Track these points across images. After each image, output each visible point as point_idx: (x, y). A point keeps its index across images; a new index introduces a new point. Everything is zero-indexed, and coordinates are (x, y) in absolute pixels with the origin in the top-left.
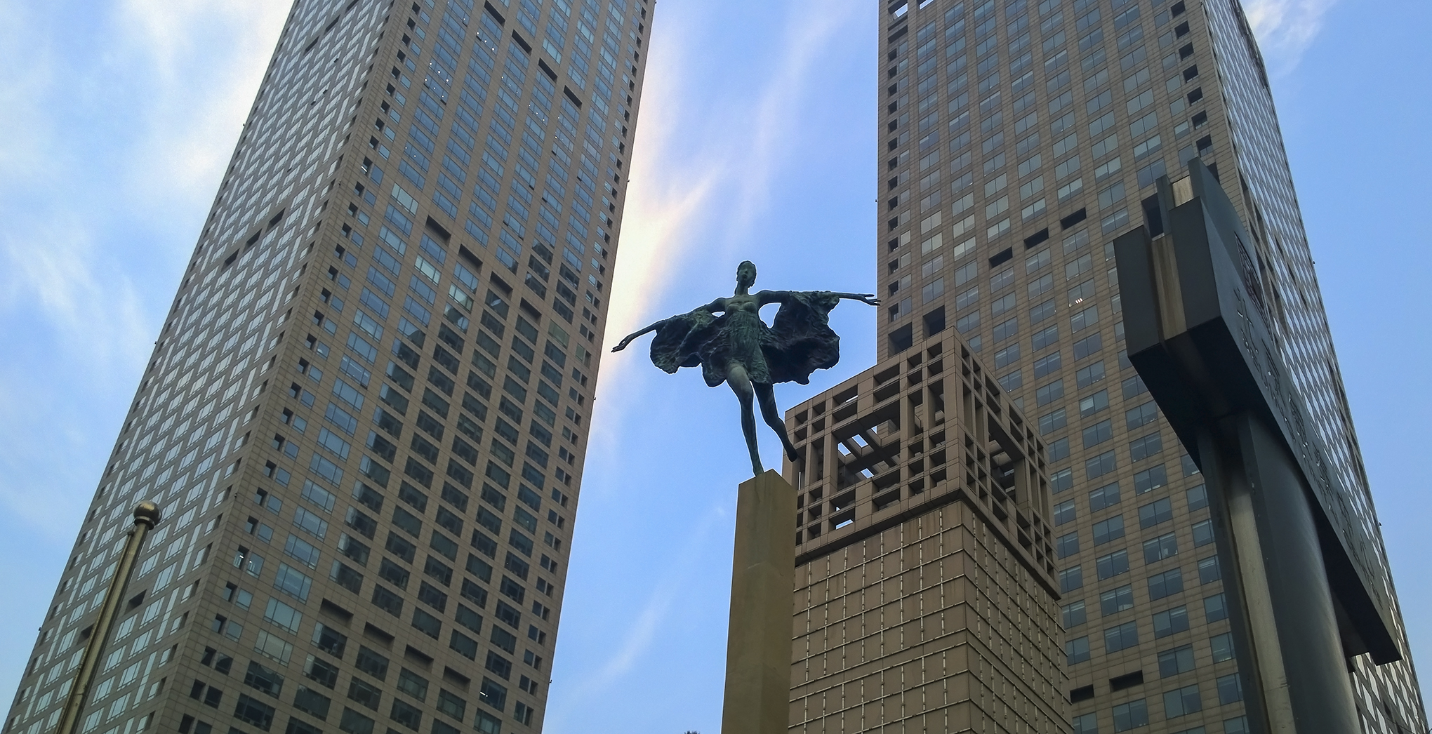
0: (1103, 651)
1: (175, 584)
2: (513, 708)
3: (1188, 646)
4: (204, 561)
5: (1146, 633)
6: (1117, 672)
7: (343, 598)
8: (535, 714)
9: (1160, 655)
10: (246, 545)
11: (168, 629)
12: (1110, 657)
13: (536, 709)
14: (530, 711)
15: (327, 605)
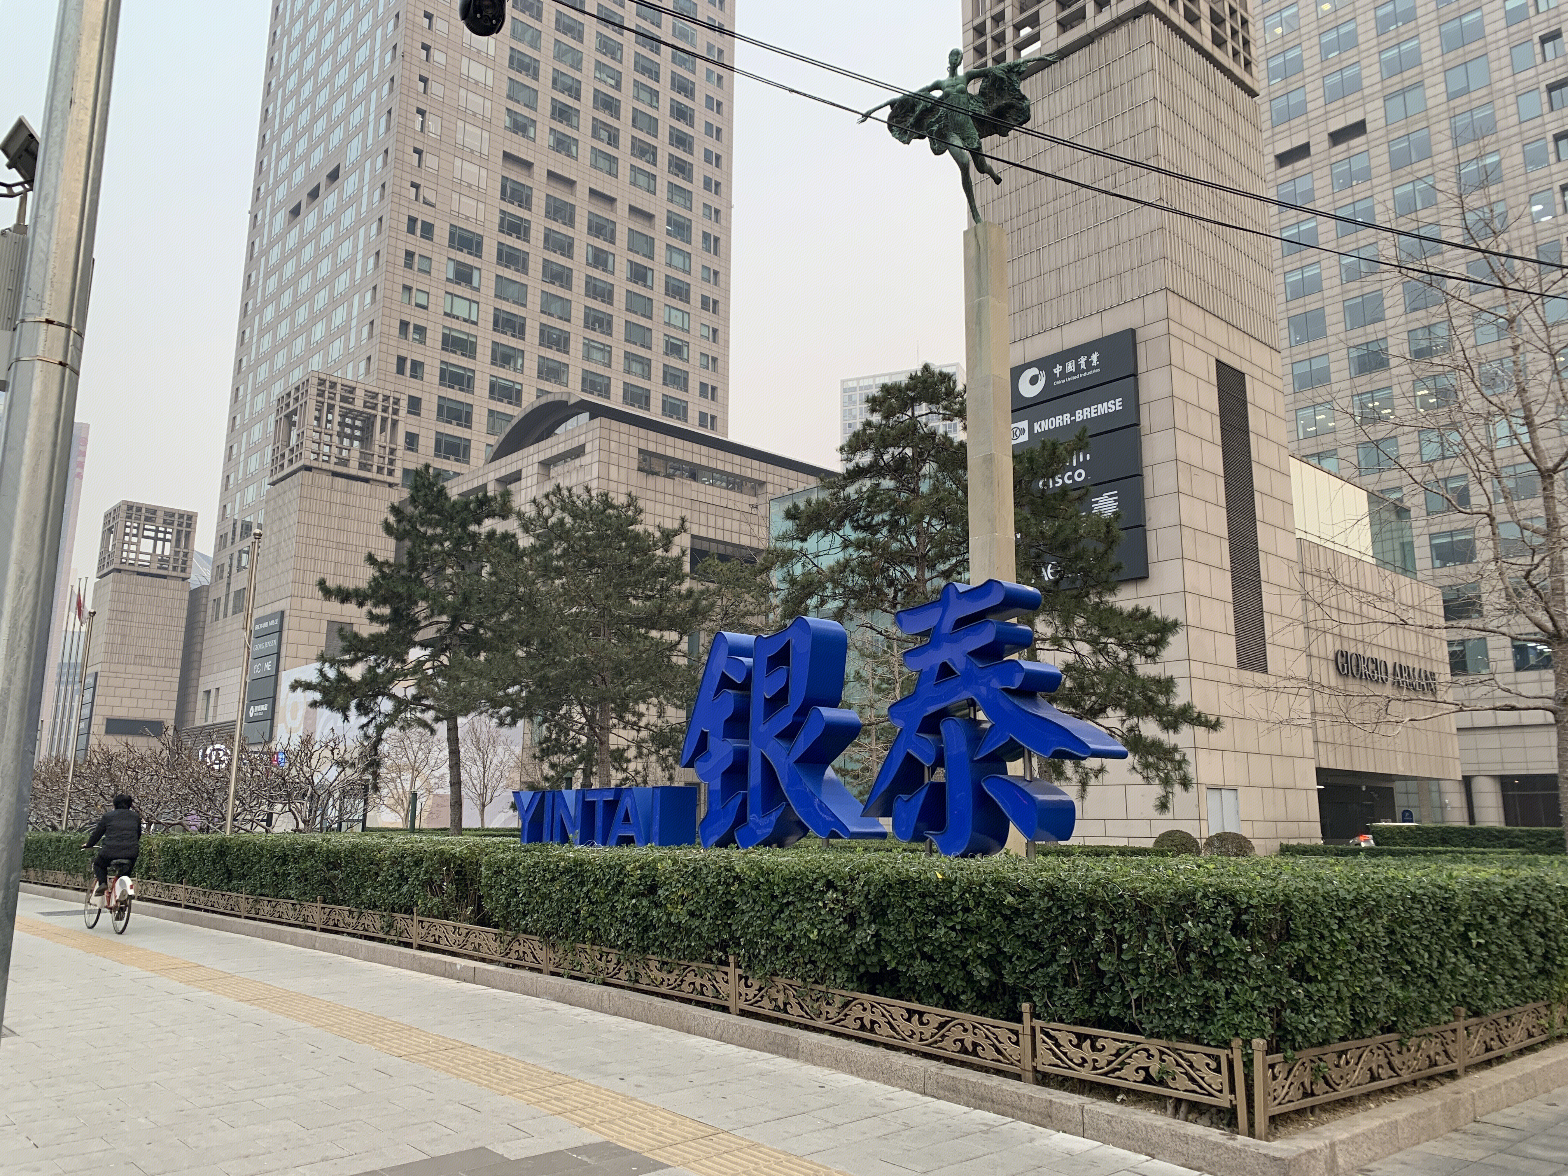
0: (1321, 102)
1: (366, 154)
2: (701, 239)
3: (1420, 84)
4: (388, 128)
5: (1371, 75)
6: (1336, 125)
7: (520, 147)
8: (722, 243)
9: (1386, 99)
10: (423, 107)
11: (370, 202)
12: (1330, 107)
13: (723, 238)
14: (717, 240)
15: (508, 157)
